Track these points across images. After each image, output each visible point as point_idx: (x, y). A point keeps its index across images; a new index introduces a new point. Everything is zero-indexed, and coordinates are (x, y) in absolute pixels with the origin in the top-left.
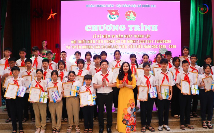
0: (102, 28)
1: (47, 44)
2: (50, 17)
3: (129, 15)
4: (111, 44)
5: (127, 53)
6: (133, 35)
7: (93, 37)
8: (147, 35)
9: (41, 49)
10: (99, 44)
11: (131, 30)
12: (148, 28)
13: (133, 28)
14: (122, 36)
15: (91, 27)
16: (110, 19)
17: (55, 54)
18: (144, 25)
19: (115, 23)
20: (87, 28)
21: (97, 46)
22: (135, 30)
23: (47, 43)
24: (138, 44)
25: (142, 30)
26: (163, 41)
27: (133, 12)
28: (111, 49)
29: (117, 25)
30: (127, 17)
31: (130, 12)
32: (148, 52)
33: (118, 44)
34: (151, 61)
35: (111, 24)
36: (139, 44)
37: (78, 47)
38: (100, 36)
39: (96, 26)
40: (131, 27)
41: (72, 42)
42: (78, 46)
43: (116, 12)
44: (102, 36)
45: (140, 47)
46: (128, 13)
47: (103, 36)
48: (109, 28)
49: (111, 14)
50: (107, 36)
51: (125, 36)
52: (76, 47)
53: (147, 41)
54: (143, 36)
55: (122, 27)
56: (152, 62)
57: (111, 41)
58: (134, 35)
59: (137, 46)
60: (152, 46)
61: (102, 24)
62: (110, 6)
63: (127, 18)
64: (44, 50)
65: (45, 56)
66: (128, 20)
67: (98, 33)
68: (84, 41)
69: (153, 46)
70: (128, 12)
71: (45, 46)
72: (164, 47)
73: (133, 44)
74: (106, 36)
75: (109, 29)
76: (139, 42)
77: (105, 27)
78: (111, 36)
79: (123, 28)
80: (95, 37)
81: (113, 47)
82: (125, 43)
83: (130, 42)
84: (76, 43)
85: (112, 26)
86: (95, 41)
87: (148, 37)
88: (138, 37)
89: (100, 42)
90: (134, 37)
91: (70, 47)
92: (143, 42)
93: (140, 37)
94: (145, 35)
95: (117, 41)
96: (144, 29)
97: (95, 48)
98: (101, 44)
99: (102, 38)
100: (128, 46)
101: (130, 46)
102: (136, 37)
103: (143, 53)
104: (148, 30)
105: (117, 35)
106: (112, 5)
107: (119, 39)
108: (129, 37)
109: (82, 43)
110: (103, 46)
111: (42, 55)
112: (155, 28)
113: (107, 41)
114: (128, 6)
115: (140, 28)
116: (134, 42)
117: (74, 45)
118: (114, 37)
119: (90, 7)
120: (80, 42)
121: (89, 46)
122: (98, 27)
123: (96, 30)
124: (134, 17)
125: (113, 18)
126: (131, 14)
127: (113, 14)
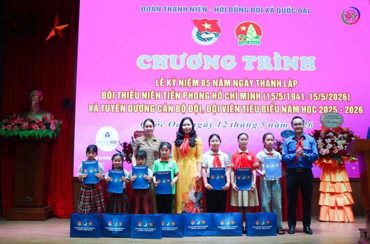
0: (178, 62)
1: (42, 98)
2: (53, 33)
3: (245, 33)
4: (199, 102)
5: (239, 126)
6: (255, 81)
7: (157, 85)
8: (290, 82)
9: (26, 109)
10: (169, 102)
11: (249, 67)
12: (291, 63)
13: (255, 64)
14: (227, 83)
15: (152, 60)
16: (198, 41)
17: (61, 122)
19: (209, 51)
20: (142, 62)
21: (165, 106)
23: (42, 94)
24: (268, 103)
25: (278, 67)
26: (329, 97)
27: (253, 24)
28: (200, 114)
29: (214, 56)
30: (240, 36)
31: (247, 25)
33: (217, 102)
35: (200, 54)
36: (271, 101)
37: (117, 108)
38: (174, 81)
39: (164, 57)
40: (249, 61)
41: (104, 94)
42: (118, 105)
43: (214, 24)
44: (177, 82)
45: (271, 109)
46: (243, 28)
47: (181, 83)
48: (195, 62)
49: (201, 30)
50: (191, 81)
51: (235, 83)
52: (113, 107)
53: (288, 94)
54: (280, 83)
55: (229, 61)
58: (258, 81)
59: (264, 108)
60: (304, 109)
61: (179, 53)
62: (200, 11)
63: (240, 39)
64: (32, 111)
65: (33, 127)
66: (243, 44)
67: (169, 74)
68: (134, 94)
70: (241, 25)
71: (37, 102)
72: (333, 110)
73: (255, 103)
74: (189, 83)
75: (195, 64)
76: (271, 97)
77: (186, 59)
78: (200, 83)
79: (229, 63)
80: (161, 85)
81: (204, 108)
82: (234, 99)
83: (248, 98)
84: (113, 98)
85: (202, 58)
86: (160, 93)
87: (292, 86)
88: (266, 86)
89: (172, 96)
90: (258, 86)
91: (99, 106)
92: (279, 97)
93: (272, 86)
94: (285, 81)
95: (214, 96)
96: (283, 65)
97: (161, 110)
98: (174, 102)
99: (177, 86)
100: (241, 108)
101: (248, 107)
102: (261, 86)
103: (280, 124)
104: (291, 69)
105: (214, 80)
106: (204, 8)
107: (220, 89)
108: (245, 86)
109: (128, 98)
110: (181, 107)
111: (27, 124)
112: (308, 63)
113: (191, 95)
114: (242, 11)
115: (273, 62)
116: (257, 99)
117: (109, 102)
118: (208, 84)
119: (151, 11)
120: (124, 95)
121: (145, 106)
122: (169, 60)
123: (164, 67)
124: (256, 36)
125: (205, 40)
126: (249, 31)
127: (206, 28)
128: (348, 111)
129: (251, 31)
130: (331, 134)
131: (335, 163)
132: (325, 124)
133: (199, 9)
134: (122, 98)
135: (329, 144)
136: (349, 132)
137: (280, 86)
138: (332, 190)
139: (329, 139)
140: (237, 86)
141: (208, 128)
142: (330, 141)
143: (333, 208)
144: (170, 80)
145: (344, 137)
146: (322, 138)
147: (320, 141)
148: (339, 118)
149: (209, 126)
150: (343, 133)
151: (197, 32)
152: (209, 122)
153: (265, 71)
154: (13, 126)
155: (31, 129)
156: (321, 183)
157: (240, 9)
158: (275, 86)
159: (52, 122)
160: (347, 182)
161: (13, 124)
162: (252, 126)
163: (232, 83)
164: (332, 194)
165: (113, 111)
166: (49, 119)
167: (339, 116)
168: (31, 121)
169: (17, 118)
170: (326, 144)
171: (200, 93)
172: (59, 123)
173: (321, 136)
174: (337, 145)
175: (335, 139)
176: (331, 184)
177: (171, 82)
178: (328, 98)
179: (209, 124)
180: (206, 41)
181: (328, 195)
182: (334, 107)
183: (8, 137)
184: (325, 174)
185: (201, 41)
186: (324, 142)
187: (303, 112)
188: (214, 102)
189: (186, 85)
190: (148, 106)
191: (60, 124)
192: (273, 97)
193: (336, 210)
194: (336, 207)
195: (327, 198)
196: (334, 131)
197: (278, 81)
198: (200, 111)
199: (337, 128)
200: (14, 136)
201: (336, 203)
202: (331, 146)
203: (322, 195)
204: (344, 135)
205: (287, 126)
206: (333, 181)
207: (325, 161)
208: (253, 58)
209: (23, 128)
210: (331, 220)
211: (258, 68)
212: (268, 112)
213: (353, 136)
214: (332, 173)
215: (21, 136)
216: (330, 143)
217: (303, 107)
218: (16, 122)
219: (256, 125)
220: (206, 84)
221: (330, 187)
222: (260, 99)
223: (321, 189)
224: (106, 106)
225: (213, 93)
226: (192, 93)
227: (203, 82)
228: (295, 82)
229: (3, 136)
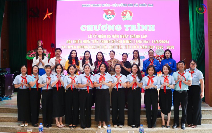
0: (98, 28)
1: (42, 44)
2: (46, 17)
3: (125, 15)
6: (129, 35)
7: (89, 37)
8: (144, 35)
10: (94, 44)
11: (127, 30)
12: (144, 28)
13: (130, 28)
14: (118, 36)
15: (87, 27)
16: (106, 19)
17: (50, 53)
18: (141, 24)
19: (110, 23)
20: (83, 28)
21: (92, 46)
22: (131, 30)
23: (43, 42)
24: (135, 44)
25: (139, 30)
26: (160, 42)
28: (106, 49)
29: (113, 25)
30: (123, 16)
31: (126, 12)
32: (144, 53)
33: (114, 44)
35: (107, 24)
38: (96, 36)
39: (92, 26)
40: (127, 27)
41: (67, 41)
42: (73, 46)
43: (112, 11)
44: (97, 36)
45: (136, 47)
46: (125, 13)
47: (99, 36)
48: (104, 28)
49: (107, 14)
50: (103, 36)
51: (121, 36)
52: (71, 47)
53: (143, 41)
54: (140, 36)
55: (118, 27)
57: (107, 41)
58: (130, 35)
59: (133, 47)
61: (98, 24)
62: (107, 5)
63: (123, 18)
67: (94, 33)
68: (79, 41)
69: (150, 47)
70: (124, 12)
72: (161, 48)
73: (129, 44)
76: (136, 42)
77: (101, 26)
78: (107, 36)
80: (91, 37)
81: (108, 47)
82: (120, 43)
83: (126, 43)
84: (71, 43)
85: (107, 26)
86: (90, 41)
87: (145, 38)
88: (134, 37)
89: (95, 42)
90: (130, 37)
91: (66, 46)
92: (139, 42)
93: (136, 38)
94: (142, 35)
95: (112, 42)
96: (141, 29)
97: (91, 48)
98: (96, 44)
99: (97, 38)
100: (124, 47)
101: (126, 46)
102: (132, 37)
104: (145, 30)
105: (112, 35)
107: (115, 39)
108: (125, 38)
109: (77, 43)
110: (99, 46)
112: (152, 28)
113: (103, 42)
115: (137, 28)
117: (69, 45)
118: (110, 37)
120: (75, 42)
121: (84, 46)
122: (94, 27)
123: (92, 30)
124: (130, 16)
125: (108, 18)
127: (109, 13)
128: (168, 48)
132: (157, 54)
144: (94, 35)
148: (163, 51)
151: (105, 15)
154: (32, 56)
157: (123, 5)
158: (138, 37)
159: (47, 54)
161: (32, 55)
163: (120, 36)
166: (46, 52)
169: (33, 52)
183: (30, 60)
188: (112, 44)
189: (101, 37)
199: (162, 55)
205: (142, 54)
208: (129, 26)
218: (33, 54)
219: (130, 53)
222: (131, 43)
227: (108, 36)
228: (146, 36)
229: (28, 60)
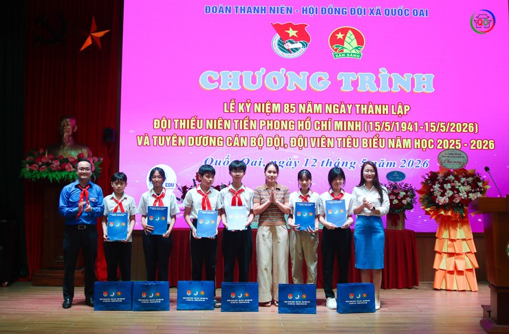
0: (254, 80)
1: (76, 128)
2: (89, 42)
3: (342, 42)
4: (281, 133)
5: (332, 165)
6: (354, 106)
7: (226, 111)
8: (400, 107)
10: (241, 133)
11: (346, 88)
12: (402, 82)
13: (355, 84)
14: (318, 108)
15: (220, 78)
16: (280, 53)
17: (102, 159)
19: (295, 66)
20: (206, 81)
21: (236, 138)
23: (77, 124)
24: (371, 135)
25: (384, 88)
26: (450, 127)
27: (353, 30)
28: (281, 149)
29: (301, 73)
30: (335, 46)
31: (345, 31)
32: (402, 161)
33: (305, 134)
34: (411, 190)
35: (283, 70)
36: (374, 133)
37: (174, 141)
38: (248, 106)
39: (236, 74)
40: (346, 78)
41: (156, 123)
42: (175, 137)
44: (252, 107)
45: (375, 143)
46: (340, 36)
47: (257, 108)
48: (275, 80)
49: (285, 37)
50: (271, 106)
51: (328, 108)
52: (168, 140)
53: (397, 124)
54: (387, 109)
55: (320, 79)
56: (416, 193)
58: (358, 106)
59: (365, 142)
60: (417, 143)
61: (255, 69)
62: (283, 13)
63: (336, 50)
64: (64, 146)
65: (67, 167)
66: (339, 56)
68: (196, 122)
69: (419, 143)
70: (337, 32)
71: (70, 133)
72: (455, 145)
73: (354, 135)
74: (267, 108)
75: (276, 83)
76: (374, 127)
77: (264, 76)
78: (282, 107)
79: (320, 82)
80: (231, 111)
81: (287, 142)
82: (326, 129)
83: (345, 129)
84: (169, 127)
85: (285, 75)
86: (229, 121)
87: (402, 113)
88: (369, 113)
89: (245, 125)
90: (358, 112)
91: (151, 138)
92: (385, 127)
93: (376, 113)
94: (393, 106)
95: (301, 125)
96: (391, 85)
97: (231, 144)
98: (248, 133)
99: (252, 111)
100: (336, 142)
101: (344, 139)
102: (362, 112)
103: (386, 163)
104: (402, 90)
105: (300, 105)
106: (288, 8)
107: (308, 116)
108: (341, 112)
109: (188, 127)
110: (257, 140)
111: (59, 163)
112: (425, 83)
113: (270, 125)
114: (339, 13)
115: (378, 82)
116: (356, 129)
117: (163, 132)
118: (293, 109)
119: (218, 11)
120: (183, 124)
121: (211, 138)
122: (241, 78)
123: (236, 87)
124: (357, 46)
125: (289, 51)
126: (347, 39)
127: (290, 36)
128: (475, 146)
129: (350, 38)
130: (451, 177)
131: (456, 215)
132: (443, 165)
133: (282, 10)
134: (181, 128)
135: (448, 191)
136: (475, 175)
137: (387, 113)
138: (451, 250)
139: (449, 184)
140: (330, 112)
141: (291, 167)
142: (450, 187)
143: (451, 273)
144: (243, 104)
145: (468, 181)
146: (439, 183)
147: (437, 187)
148: (463, 157)
149: (293, 165)
150: (467, 176)
151: (279, 41)
152: (293, 159)
153: (368, 92)
154: (40, 167)
155: (63, 169)
156: (437, 240)
157: (336, 9)
158: (380, 113)
160: (470, 239)
161: (40, 163)
162: (349, 165)
163: (324, 108)
164: (451, 255)
165: (168, 144)
167: (463, 155)
168: (64, 159)
169: (44, 154)
170: (445, 190)
171: (282, 122)
172: (99, 160)
173: (438, 180)
174: (458, 192)
175: (457, 184)
176: (449, 242)
177: (245, 107)
178: (449, 129)
179: (293, 162)
180: (291, 53)
181: (445, 256)
182: (457, 141)
183: (33, 180)
184: (443, 230)
185: (284, 53)
186: (442, 188)
187: (416, 147)
188: (301, 132)
189: (263, 111)
190: (215, 138)
191: (100, 163)
192: (377, 127)
193: (455, 276)
194: (455, 272)
195: (444, 260)
196: (455, 173)
197: (384, 106)
198: (282, 145)
199: (460, 170)
200: (42, 179)
201: (456, 267)
202: (451, 193)
203: (437, 255)
204: (468, 179)
205: (395, 166)
206: (452, 238)
207: (442, 213)
208: (352, 76)
209: (53, 169)
210: (448, 288)
211: (359, 89)
212: (370, 146)
213: (480, 181)
214: (451, 228)
215: (51, 180)
216: (450, 189)
217: (416, 140)
218: (43, 160)
219: (355, 163)
220: (290, 109)
221: (448, 246)
222: (360, 129)
223: (437, 249)
224: (160, 138)
225: (299, 122)
226: (272, 121)
227: (286, 107)
228: (407, 108)
229: (27, 180)
